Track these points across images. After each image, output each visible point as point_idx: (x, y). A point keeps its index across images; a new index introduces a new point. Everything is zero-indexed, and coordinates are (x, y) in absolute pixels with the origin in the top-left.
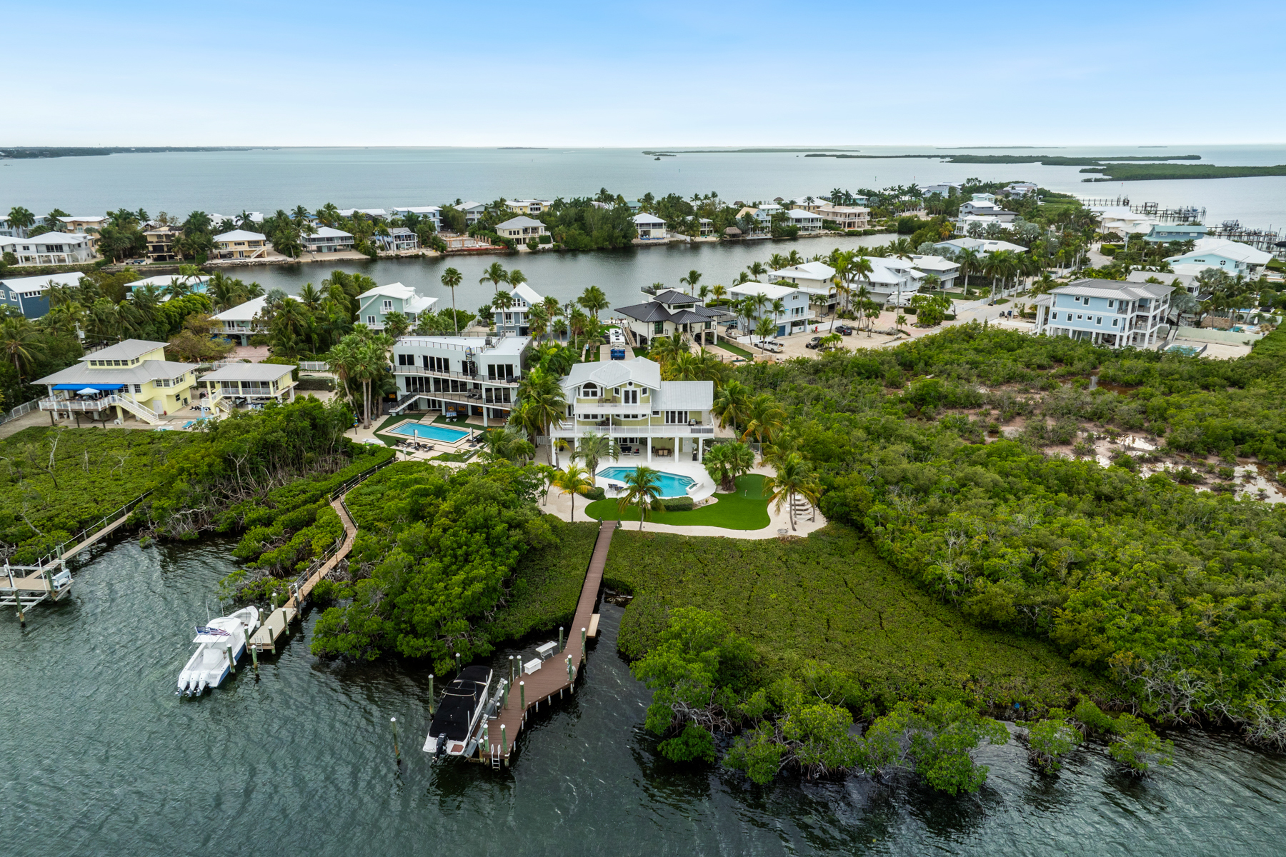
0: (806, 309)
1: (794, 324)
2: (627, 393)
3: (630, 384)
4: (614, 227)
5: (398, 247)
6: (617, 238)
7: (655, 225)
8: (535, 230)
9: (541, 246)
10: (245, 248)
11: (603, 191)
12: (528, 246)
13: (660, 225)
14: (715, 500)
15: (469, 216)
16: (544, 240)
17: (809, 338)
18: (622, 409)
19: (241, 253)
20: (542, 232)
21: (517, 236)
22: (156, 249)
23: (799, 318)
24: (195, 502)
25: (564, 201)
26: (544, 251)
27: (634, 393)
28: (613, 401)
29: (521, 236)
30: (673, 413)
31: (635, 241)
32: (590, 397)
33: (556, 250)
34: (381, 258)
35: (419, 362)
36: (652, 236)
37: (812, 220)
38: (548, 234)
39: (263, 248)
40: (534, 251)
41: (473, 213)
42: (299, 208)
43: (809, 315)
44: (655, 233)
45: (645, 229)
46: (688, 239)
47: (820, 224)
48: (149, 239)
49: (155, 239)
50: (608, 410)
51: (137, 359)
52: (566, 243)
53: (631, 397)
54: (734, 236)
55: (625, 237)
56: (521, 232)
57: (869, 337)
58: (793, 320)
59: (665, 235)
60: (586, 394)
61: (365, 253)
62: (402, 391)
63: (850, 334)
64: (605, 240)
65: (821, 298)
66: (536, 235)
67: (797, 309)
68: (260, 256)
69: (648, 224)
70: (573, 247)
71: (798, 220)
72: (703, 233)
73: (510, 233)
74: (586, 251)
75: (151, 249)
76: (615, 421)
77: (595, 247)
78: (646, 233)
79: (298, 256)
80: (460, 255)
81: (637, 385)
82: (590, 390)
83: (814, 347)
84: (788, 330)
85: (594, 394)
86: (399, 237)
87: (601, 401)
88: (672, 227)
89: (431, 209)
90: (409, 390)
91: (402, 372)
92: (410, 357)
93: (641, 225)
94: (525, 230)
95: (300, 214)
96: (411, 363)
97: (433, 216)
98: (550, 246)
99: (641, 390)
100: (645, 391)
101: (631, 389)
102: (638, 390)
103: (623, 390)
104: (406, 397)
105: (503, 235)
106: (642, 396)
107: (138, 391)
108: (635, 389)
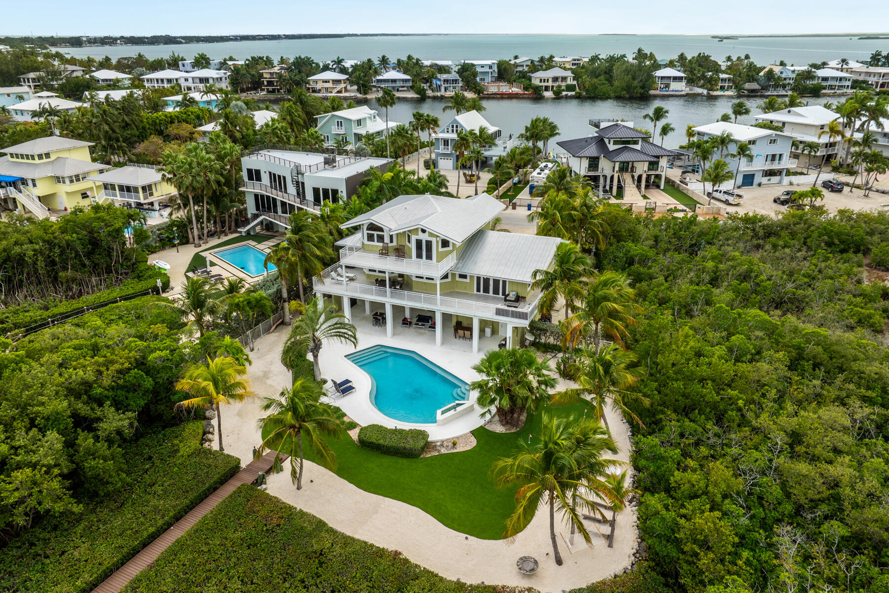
0: (786, 157)
2: (419, 243)
3: (424, 231)
4: (634, 79)
5: (446, 89)
6: (635, 88)
7: (676, 79)
8: (564, 79)
9: (564, 93)
10: (330, 85)
11: (640, 50)
12: (555, 93)
13: (681, 79)
14: (475, 443)
15: (519, 69)
16: (570, 88)
17: (779, 191)
18: (411, 267)
19: (327, 89)
20: (570, 82)
21: (546, 84)
22: (270, 83)
23: (775, 166)
25: (600, 57)
26: (567, 97)
27: (429, 244)
28: (400, 252)
29: (550, 84)
30: (487, 280)
31: (652, 92)
32: (376, 243)
33: (578, 97)
34: (429, 97)
35: (265, 179)
36: (671, 88)
37: (841, 79)
38: (575, 83)
39: (343, 85)
40: (558, 97)
41: (523, 66)
43: (787, 163)
44: (675, 86)
45: (665, 81)
46: (705, 92)
47: (849, 83)
48: (265, 76)
49: (268, 76)
50: (392, 266)
52: (587, 91)
53: (424, 250)
54: (753, 91)
55: (643, 87)
56: (550, 80)
57: (866, 196)
58: (766, 168)
59: (684, 88)
60: (370, 238)
61: (417, 93)
62: (251, 209)
63: (840, 191)
64: (623, 89)
65: (812, 146)
66: (564, 84)
67: (774, 156)
68: (338, 92)
69: (669, 78)
70: (593, 95)
71: (825, 79)
72: (722, 88)
73: (541, 82)
74: (604, 97)
75: (266, 83)
76: (400, 282)
77: (612, 95)
78: (667, 86)
79: (365, 94)
80: (494, 98)
81: (431, 235)
82: (375, 233)
83: (784, 203)
84: (757, 180)
85: (381, 239)
86: (448, 80)
87: (384, 252)
88: (691, 81)
89: (489, 62)
90: (258, 209)
91: (251, 189)
92: (258, 172)
93: (663, 78)
94: (555, 79)
95: (384, 61)
96: (259, 179)
97: (490, 67)
98: (573, 93)
99: (437, 242)
100: (445, 243)
101: (424, 237)
102: (434, 240)
103: (414, 238)
104: (256, 216)
105: (536, 82)
106: (441, 249)
107: (35, 185)
108: (429, 239)
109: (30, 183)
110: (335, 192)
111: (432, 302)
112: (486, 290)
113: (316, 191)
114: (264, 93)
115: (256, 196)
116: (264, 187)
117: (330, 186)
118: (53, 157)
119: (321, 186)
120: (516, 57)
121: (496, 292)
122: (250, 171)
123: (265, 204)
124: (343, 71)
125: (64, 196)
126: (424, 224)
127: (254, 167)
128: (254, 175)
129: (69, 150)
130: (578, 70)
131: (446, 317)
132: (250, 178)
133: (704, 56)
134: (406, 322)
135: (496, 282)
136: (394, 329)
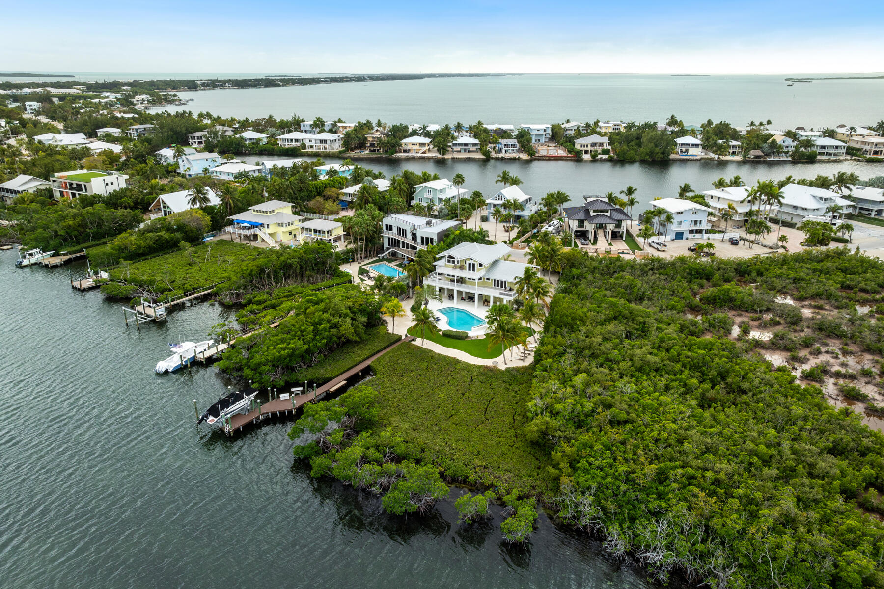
1: (691, 232)
2: (470, 264)
3: (472, 259)
4: (656, 146)
5: (506, 151)
6: (657, 153)
7: (693, 145)
8: (601, 144)
9: (599, 156)
10: (417, 147)
11: (673, 117)
12: (592, 156)
13: (697, 145)
14: (485, 337)
15: (568, 132)
16: (606, 152)
18: (466, 274)
19: (414, 150)
20: (606, 146)
21: (586, 148)
22: (372, 145)
23: (696, 228)
24: (239, 288)
25: (636, 124)
26: (602, 160)
27: (474, 265)
28: (462, 268)
29: (589, 148)
30: (498, 281)
31: (672, 156)
32: (451, 264)
33: (610, 160)
34: (492, 158)
35: (395, 230)
36: (689, 153)
38: (610, 148)
39: (427, 148)
40: (594, 160)
41: (571, 130)
42: (458, 123)
43: (706, 226)
44: (692, 151)
45: (685, 147)
46: (716, 157)
47: (844, 151)
48: (369, 139)
49: (371, 139)
50: (458, 273)
51: (273, 211)
52: (618, 155)
53: (472, 267)
54: (757, 157)
55: (663, 153)
56: (589, 146)
58: (692, 228)
59: (700, 153)
60: (449, 261)
61: (484, 154)
62: (386, 245)
63: (737, 244)
64: (647, 154)
66: (601, 148)
67: (696, 222)
68: (424, 152)
69: (688, 145)
70: (622, 158)
71: (823, 147)
72: (734, 153)
73: (582, 146)
74: (632, 162)
75: (369, 145)
76: (461, 281)
77: (638, 158)
78: (687, 151)
79: (444, 154)
80: (543, 159)
81: (475, 261)
82: (451, 259)
83: (693, 250)
84: (685, 236)
85: (453, 262)
86: (508, 145)
87: (455, 267)
88: (706, 147)
89: (543, 126)
90: (389, 245)
91: (387, 234)
92: (391, 226)
93: (682, 145)
94: (594, 145)
95: (459, 127)
96: (391, 229)
97: (545, 130)
98: (607, 156)
100: (481, 265)
101: (472, 262)
102: (476, 263)
103: (467, 262)
104: (388, 249)
105: (578, 147)
106: (479, 267)
107: (268, 227)
108: (474, 263)
109: (266, 226)
110: (432, 239)
111: (474, 289)
112: (498, 286)
113: (422, 238)
114: (367, 152)
115: (389, 238)
116: (394, 234)
117: (429, 236)
118: (276, 212)
119: (425, 236)
120: (568, 121)
121: (502, 286)
122: (387, 226)
123: (393, 242)
124: (427, 134)
125: (281, 233)
126: (472, 256)
127: (389, 224)
128: (389, 228)
129: (283, 208)
130: (615, 137)
131: (480, 296)
132: (387, 229)
133: (725, 124)
134: (462, 299)
135: (502, 282)
136: (457, 301)
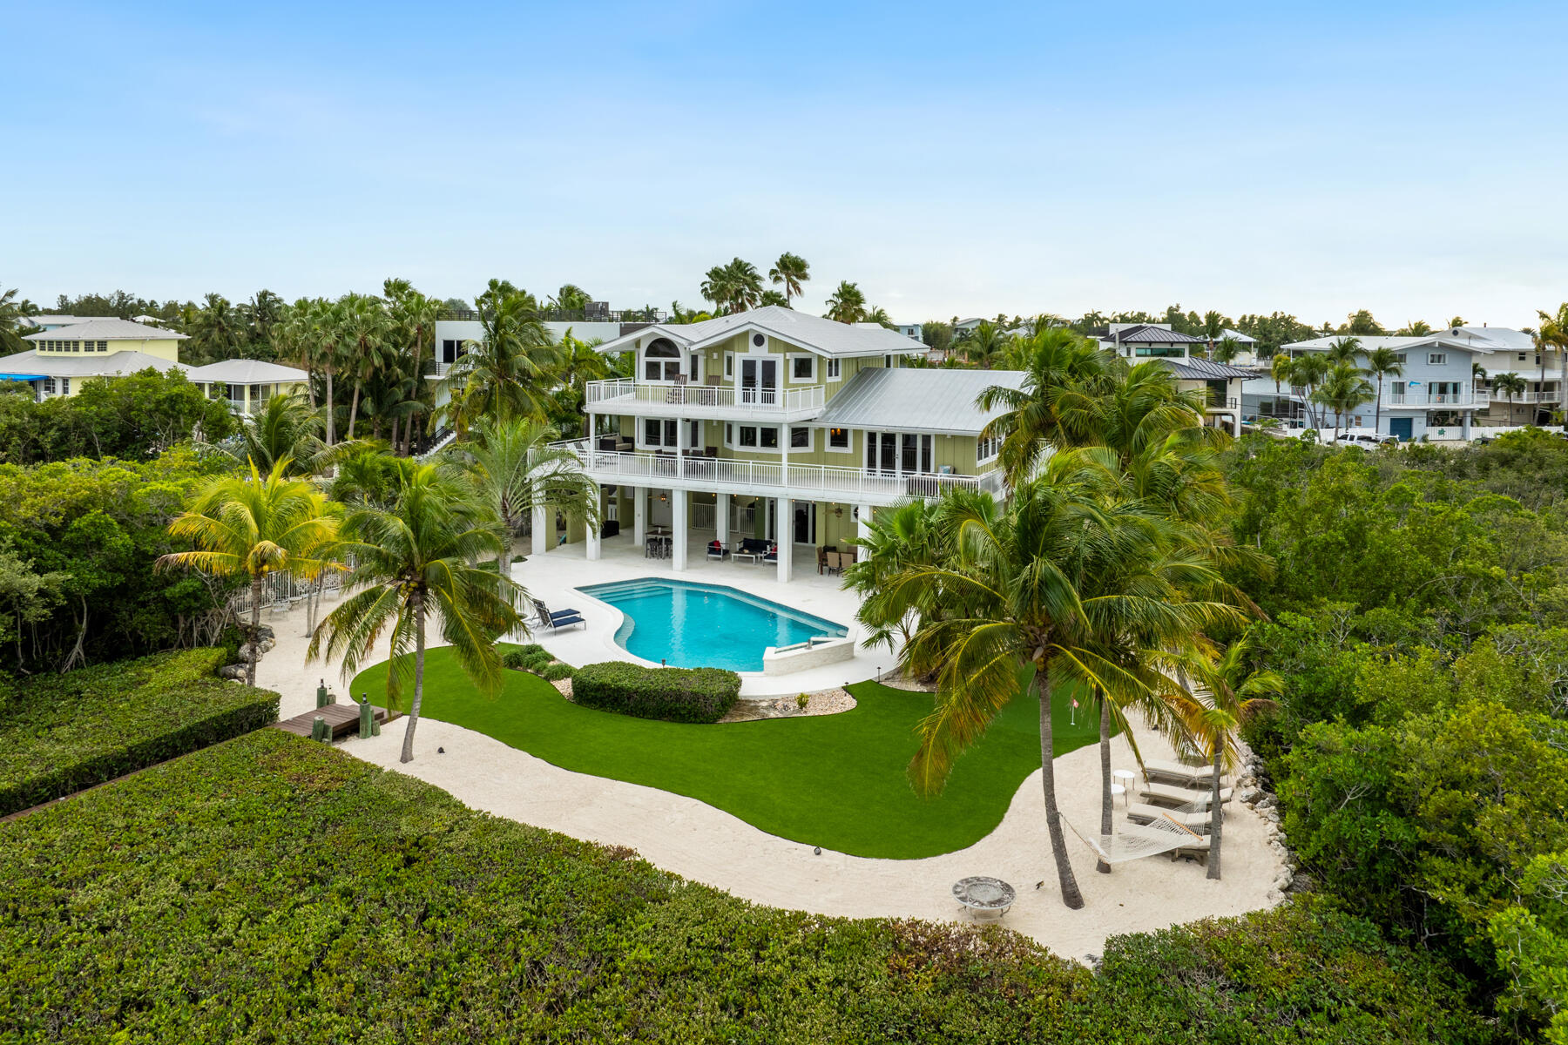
0: (1466, 389)
2: (749, 366)
3: (759, 340)
14: (850, 703)
23: (1449, 405)
27: (769, 367)
32: (663, 382)
43: (1469, 400)
53: (759, 382)
59: (1255, 362)
60: (653, 371)
65: (1511, 382)
81: (776, 343)
84: (1419, 430)
85: (673, 371)
99: (787, 362)
100: (803, 366)
101: (759, 354)
102: (779, 358)
103: (739, 358)
106: (793, 380)
108: (770, 357)
109: (59, 386)
111: (775, 478)
120: (954, 319)
122: (448, 345)
126: (760, 322)
127: (454, 338)
128: (456, 352)
129: (143, 341)
132: (449, 358)
135: (909, 439)
136: (691, 551)
